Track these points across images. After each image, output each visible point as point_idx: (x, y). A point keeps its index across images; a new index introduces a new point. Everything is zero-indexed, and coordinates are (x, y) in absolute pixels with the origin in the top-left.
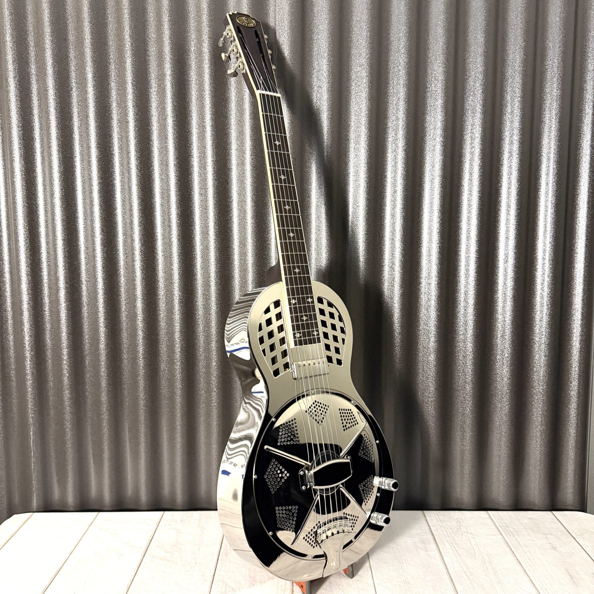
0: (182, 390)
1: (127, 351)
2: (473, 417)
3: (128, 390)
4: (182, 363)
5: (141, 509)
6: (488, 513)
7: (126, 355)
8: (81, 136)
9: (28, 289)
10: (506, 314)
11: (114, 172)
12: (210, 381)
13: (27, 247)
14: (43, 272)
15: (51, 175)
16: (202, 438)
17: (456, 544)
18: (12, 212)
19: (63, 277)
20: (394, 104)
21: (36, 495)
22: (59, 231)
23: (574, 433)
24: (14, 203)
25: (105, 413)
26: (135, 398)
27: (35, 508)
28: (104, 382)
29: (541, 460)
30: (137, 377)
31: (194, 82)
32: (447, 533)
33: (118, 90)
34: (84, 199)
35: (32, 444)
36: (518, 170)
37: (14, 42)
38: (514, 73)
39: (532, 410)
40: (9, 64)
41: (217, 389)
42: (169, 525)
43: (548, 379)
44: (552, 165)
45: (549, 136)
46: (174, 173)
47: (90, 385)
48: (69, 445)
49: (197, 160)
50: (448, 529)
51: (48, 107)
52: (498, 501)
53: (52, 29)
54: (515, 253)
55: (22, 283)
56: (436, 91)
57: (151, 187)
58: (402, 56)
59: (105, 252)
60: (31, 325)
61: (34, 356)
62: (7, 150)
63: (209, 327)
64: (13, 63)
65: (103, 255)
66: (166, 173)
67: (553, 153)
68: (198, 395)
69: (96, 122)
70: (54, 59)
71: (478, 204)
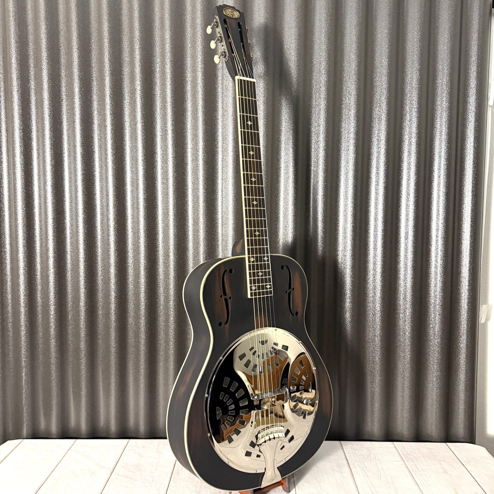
0: (146, 339)
1: (102, 308)
2: (381, 364)
3: (102, 340)
4: (146, 318)
5: (110, 437)
6: (394, 444)
7: (101, 311)
8: (69, 137)
9: (24, 258)
10: (407, 281)
11: (94, 165)
12: (168, 332)
13: (24, 224)
14: (36, 244)
15: (45, 167)
16: (161, 379)
17: (366, 468)
18: (13, 197)
19: (52, 248)
20: (316, 114)
21: (26, 425)
22: (50, 212)
23: (464, 378)
24: (15, 189)
25: (83, 358)
26: (108, 346)
27: (25, 436)
28: (83, 333)
29: (437, 400)
30: (110, 329)
31: (158, 96)
32: (359, 459)
33: (99, 101)
34: (70, 187)
35: (24, 383)
36: (416, 165)
37: (18, 64)
38: (412, 89)
39: (429, 359)
40: (13, 81)
41: (174, 339)
42: (133, 450)
43: (442, 334)
44: (443, 162)
45: (440, 139)
46: (141, 166)
47: (71, 335)
48: (54, 384)
49: (161, 156)
50: (360, 456)
51: (43, 114)
52: (402, 434)
53: (48, 54)
54: (414, 232)
55: (19, 253)
56: (350, 103)
57: (123, 177)
58: (323, 77)
59: (86, 229)
60: (25, 287)
61: (28, 312)
62: (10, 148)
63: (168, 289)
64: (17, 80)
65: (84, 231)
66: (136, 166)
67: (443, 152)
68: (158, 344)
69: (81, 126)
70: (49, 77)
71: (384, 193)
